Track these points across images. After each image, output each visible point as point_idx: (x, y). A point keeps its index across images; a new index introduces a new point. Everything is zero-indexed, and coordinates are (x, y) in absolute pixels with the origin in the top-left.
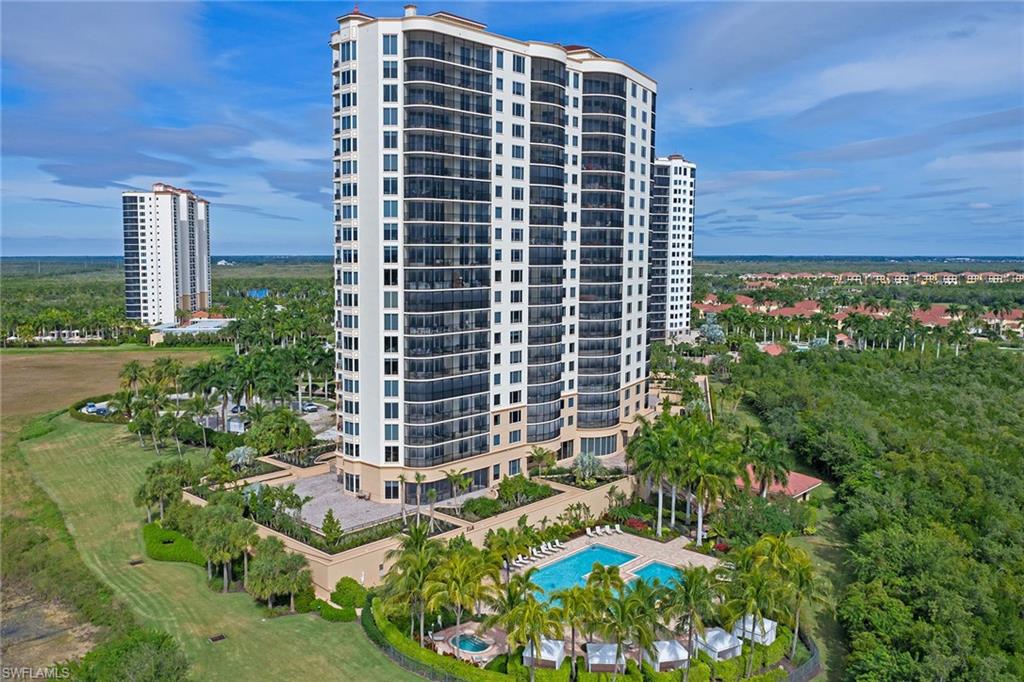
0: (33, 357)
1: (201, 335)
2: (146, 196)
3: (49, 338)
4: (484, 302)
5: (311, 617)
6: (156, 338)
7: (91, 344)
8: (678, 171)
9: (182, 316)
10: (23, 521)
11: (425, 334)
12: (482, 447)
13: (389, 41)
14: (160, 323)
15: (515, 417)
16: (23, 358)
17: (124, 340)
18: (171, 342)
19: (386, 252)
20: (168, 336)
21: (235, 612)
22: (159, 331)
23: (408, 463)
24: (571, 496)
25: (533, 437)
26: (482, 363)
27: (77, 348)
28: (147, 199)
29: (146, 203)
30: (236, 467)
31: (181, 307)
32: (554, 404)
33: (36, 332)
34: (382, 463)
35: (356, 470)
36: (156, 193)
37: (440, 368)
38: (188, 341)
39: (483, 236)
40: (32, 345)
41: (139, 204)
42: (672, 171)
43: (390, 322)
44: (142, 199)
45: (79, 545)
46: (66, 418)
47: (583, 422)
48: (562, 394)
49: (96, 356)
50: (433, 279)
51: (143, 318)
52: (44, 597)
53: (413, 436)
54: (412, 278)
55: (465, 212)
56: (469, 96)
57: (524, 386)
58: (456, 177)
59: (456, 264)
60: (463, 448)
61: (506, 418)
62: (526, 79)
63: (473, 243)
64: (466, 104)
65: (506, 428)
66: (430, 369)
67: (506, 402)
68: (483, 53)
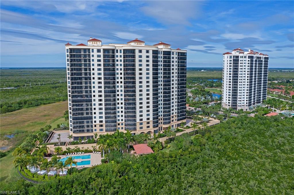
4: (90, 101)
11: (76, 107)
12: (92, 131)
15: (101, 126)
23: (73, 132)
25: (107, 131)
26: (91, 114)
32: (116, 124)
34: (70, 131)
43: (70, 104)
50: (77, 96)
54: (73, 96)
55: (86, 83)
56: (86, 59)
57: (104, 119)
58: (83, 76)
59: (84, 94)
60: (88, 131)
61: (98, 126)
62: (102, 54)
63: (89, 89)
64: (85, 61)
65: (98, 128)
66: (79, 114)
67: (98, 122)
68: (89, 49)
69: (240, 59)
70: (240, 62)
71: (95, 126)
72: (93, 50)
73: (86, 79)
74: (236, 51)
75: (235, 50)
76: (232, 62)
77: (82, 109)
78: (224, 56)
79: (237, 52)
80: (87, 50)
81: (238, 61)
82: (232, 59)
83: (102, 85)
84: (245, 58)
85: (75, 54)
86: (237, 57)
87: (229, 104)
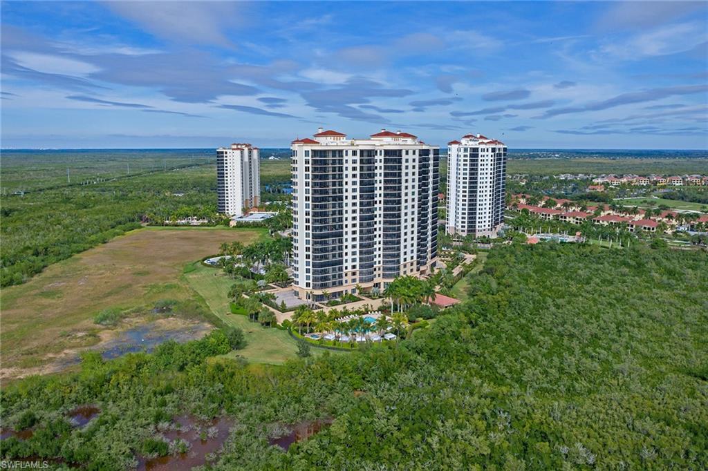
0: (179, 232)
1: (254, 222)
2: (228, 151)
3: (183, 221)
4: (341, 234)
5: (275, 329)
6: (233, 224)
7: (203, 225)
8: (483, 150)
9: (245, 211)
10: (193, 301)
11: (319, 247)
12: (341, 283)
13: (307, 153)
14: (235, 215)
15: (354, 274)
16: (174, 233)
17: (218, 223)
18: (240, 225)
19: (306, 220)
20: (238, 222)
21: (256, 327)
22: (234, 220)
23: (313, 288)
24: (368, 301)
25: (361, 281)
26: (341, 255)
27: (197, 228)
28: (228, 153)
29: (228, 155)
30: (260, 287)
31: (245, 207)
32: (372, 269)
33: (178, 218)
34: (305, 287)
35: (297, 290)
36: (233, 149)
37: (326, 257)
38: (247, 225)
39: (341, 213)
40: (176, 226)
41: (225, 155)
42: (480, 150)
43: (308, 242)
44: (226, 153)
45: (211, 309)
46: (199, 264)
47: (385, 276)
48: (375, 266)
49: (205, 232)
50: (321, 228)
51: (226, 211)
52: (203, 321)
53: (315, 280)
54: (315, 229)
55: (334, 206)
56: (335, 167)
57: (357, 263)
58: (331, 195)
59: (331, 224)
60: (334, 284)
61: (350, 274)
62: (358, 158)
63: (337, 216)
64: (334, 170)
65: (350, 277)
66: (322, 257)
67: (350, 269)
68: (340, 152)
69: (480, 153)
70: (480, 158)
71: (346, 275)
72: (347, 151)
73: (334, 199)
74: (468, 139)
75: (466, 137)
76: (468, 158)
77: (326, 250)
78: (449, 146)
79: (471, 140)
80: (337, 152)
81: (478, 157)
82: (468, 154)
83: (358, 208)
84: (487, 151)
85: (317, 160)
86: (475, 150)
87: (463, 229)
